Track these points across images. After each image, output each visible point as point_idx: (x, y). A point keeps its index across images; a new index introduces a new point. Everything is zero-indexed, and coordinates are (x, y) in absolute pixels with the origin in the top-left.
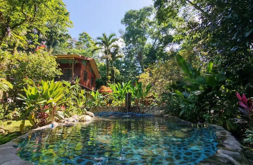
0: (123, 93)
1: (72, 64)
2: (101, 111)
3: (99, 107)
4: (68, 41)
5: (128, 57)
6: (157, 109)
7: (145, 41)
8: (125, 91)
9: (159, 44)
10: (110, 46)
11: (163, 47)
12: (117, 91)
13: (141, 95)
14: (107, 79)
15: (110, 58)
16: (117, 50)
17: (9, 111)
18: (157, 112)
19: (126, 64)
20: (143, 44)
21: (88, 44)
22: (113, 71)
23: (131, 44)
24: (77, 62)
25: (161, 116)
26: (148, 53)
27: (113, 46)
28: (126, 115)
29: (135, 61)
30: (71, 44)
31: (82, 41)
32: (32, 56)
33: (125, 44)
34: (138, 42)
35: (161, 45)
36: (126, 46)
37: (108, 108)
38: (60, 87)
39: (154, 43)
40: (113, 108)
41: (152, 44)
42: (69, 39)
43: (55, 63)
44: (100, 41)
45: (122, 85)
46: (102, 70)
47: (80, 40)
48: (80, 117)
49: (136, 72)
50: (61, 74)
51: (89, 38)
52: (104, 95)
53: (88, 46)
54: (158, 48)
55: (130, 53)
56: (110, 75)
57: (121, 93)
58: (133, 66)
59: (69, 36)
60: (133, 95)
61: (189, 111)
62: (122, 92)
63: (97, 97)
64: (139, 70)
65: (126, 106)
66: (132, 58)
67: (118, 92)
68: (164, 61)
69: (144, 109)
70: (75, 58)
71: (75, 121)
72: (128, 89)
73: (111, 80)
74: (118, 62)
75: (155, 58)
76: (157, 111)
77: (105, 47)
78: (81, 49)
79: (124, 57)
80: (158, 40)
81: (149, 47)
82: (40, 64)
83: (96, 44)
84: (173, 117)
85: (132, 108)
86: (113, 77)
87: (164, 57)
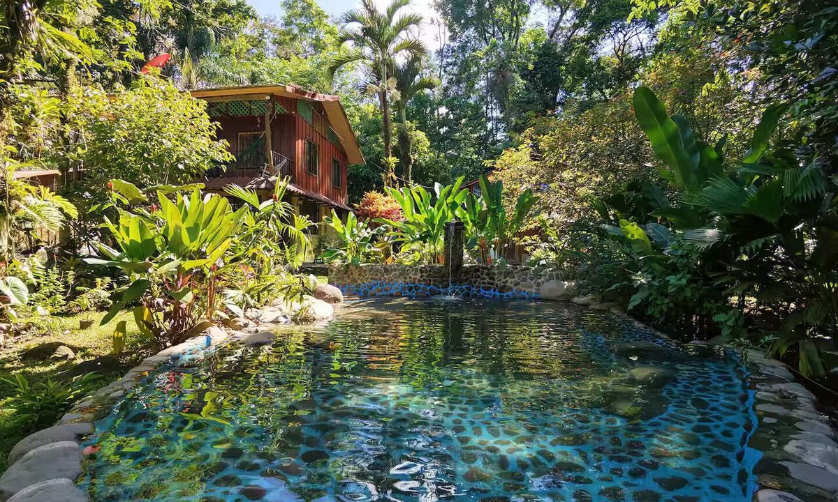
0: (436, 221)
1: (262, 118)
2: (365, 281)
3: (357, 267)
4: (248, 29)
5: (458, 82)
6: (551, 277)
7: (522, 19)
8: (444, 216)
9: (576, 27)
10: (392, 47)
11: (587, 40)
12: (417, 216)
13: (499, 227)
14: (385, 167)
15: (394, 91)
16: (416, 59)
17: (78, 288)
18: (550, 288)
19: (451, 108)
20: (516, 30)
21: (317, 39)
22: (404, 139)
23: (471, 32)
24: (280, 109)
25: (566, 300)
26: (531, 67)
27: (401, 47)
28: (446, 294)
29: (482, 98)
30: (258, 42)
31: (296, 31)
32: (129, 98)
33: (448, 34)
34: (495, 23)
35: (581, 33)
36: (453, 38)
37: (386, 270)
38: (223, 212)
39: (557, 26)
40: (403, 271)
41: (547, 28)
42: (250, 22)
43: (205, 121)
44: (356, 27)
45: (434, 194)
46: (368, 133)
47: (287, 24)
48: (297, 306)
49: (487, 137)
50: (229, 157)
51: (320, 14)
52: (373, 226)
53: (318, 46)
54: (569, 46)
55: (465, 66)
56: (396, 154)
57: (430, 221)
58: (477, 117)
59: (247, 11)
60: (470, 227)
61: (666, 295)
62: (433, 217)
63: (352, 235)
64: (498, 129)
65: (447, 264)
66: (471, 88)
67: (421, 218)
68: (590, 94)
69: (508, 274)
70: (272, 95)
71: (282, 319)
72: (453, 206)
73: (398, 171)
74: (423, 102)
75: (555, 84)
76: (553, 284)
77: (375, 51)
78: (293, 58)
79: (444, 83)
80: (570, 14)
81: (535, 42)
82: (155, 128)
83: (342, 40)
84: (604, 306)
85: (467, 271)
86: (405, 160)
87: (593, 81)
